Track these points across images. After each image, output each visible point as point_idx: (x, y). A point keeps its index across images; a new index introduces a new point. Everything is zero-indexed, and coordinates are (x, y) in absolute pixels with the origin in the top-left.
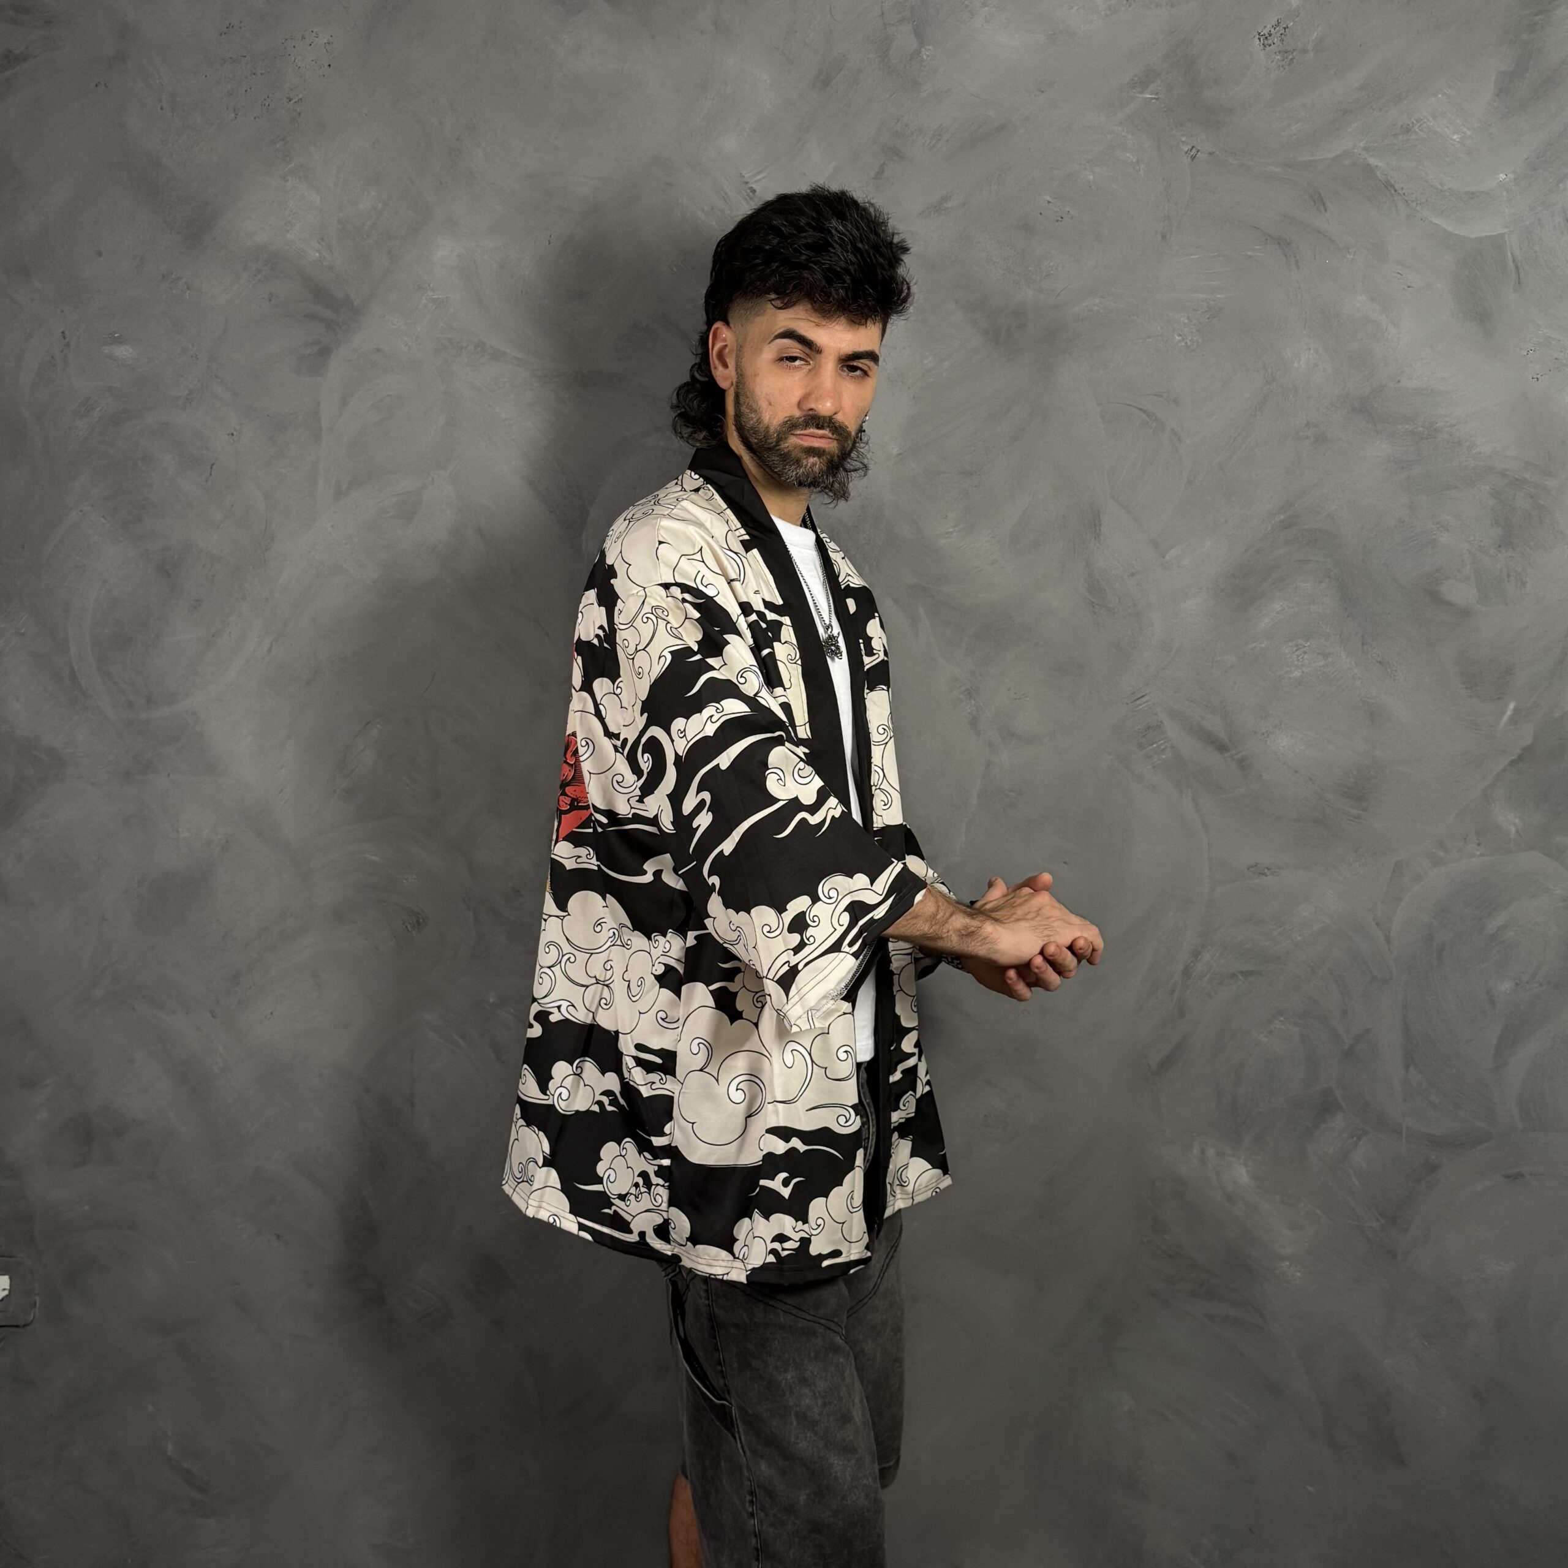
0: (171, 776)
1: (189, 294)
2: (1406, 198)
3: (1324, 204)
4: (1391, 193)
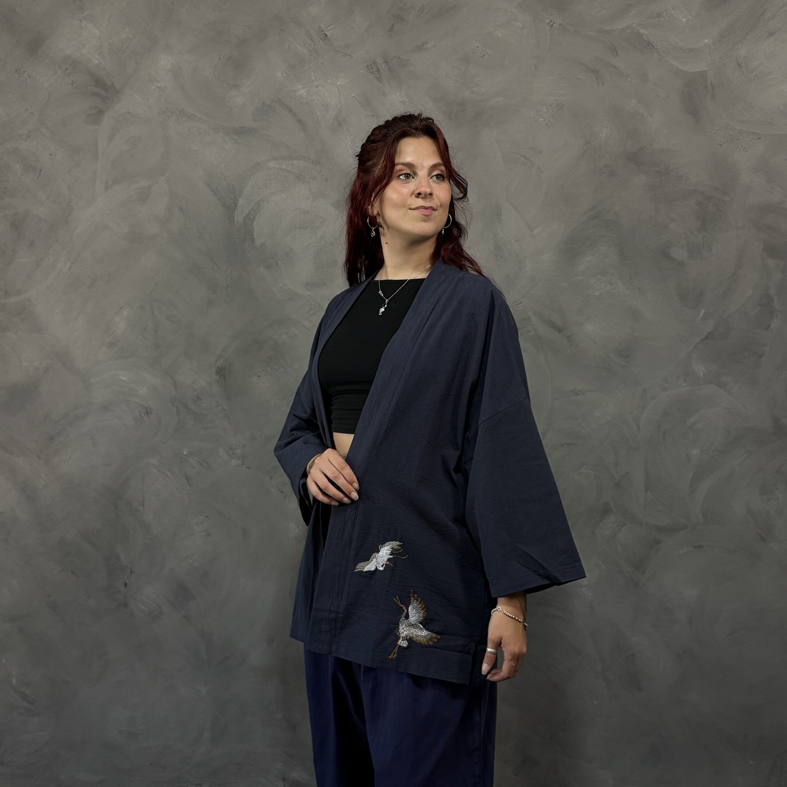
0: (18, 333)
1: (30, 81)
2: (659, 51)
3: (617, 52)
4: (651, 48)
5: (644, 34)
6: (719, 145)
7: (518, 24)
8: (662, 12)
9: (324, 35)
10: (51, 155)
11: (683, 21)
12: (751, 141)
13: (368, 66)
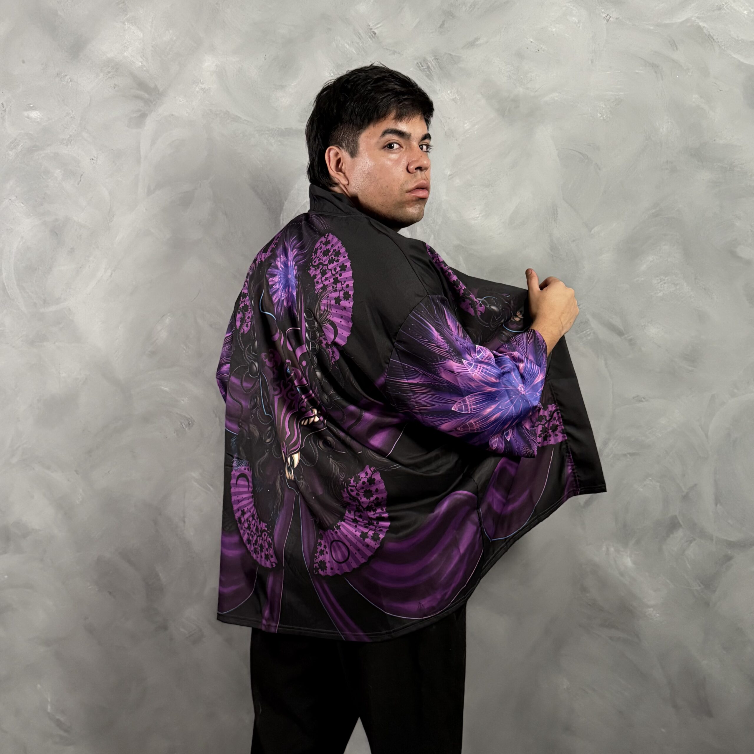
0: (56, 343)
1: (71, 84)
3: (676, 46)
4: (712, 42)
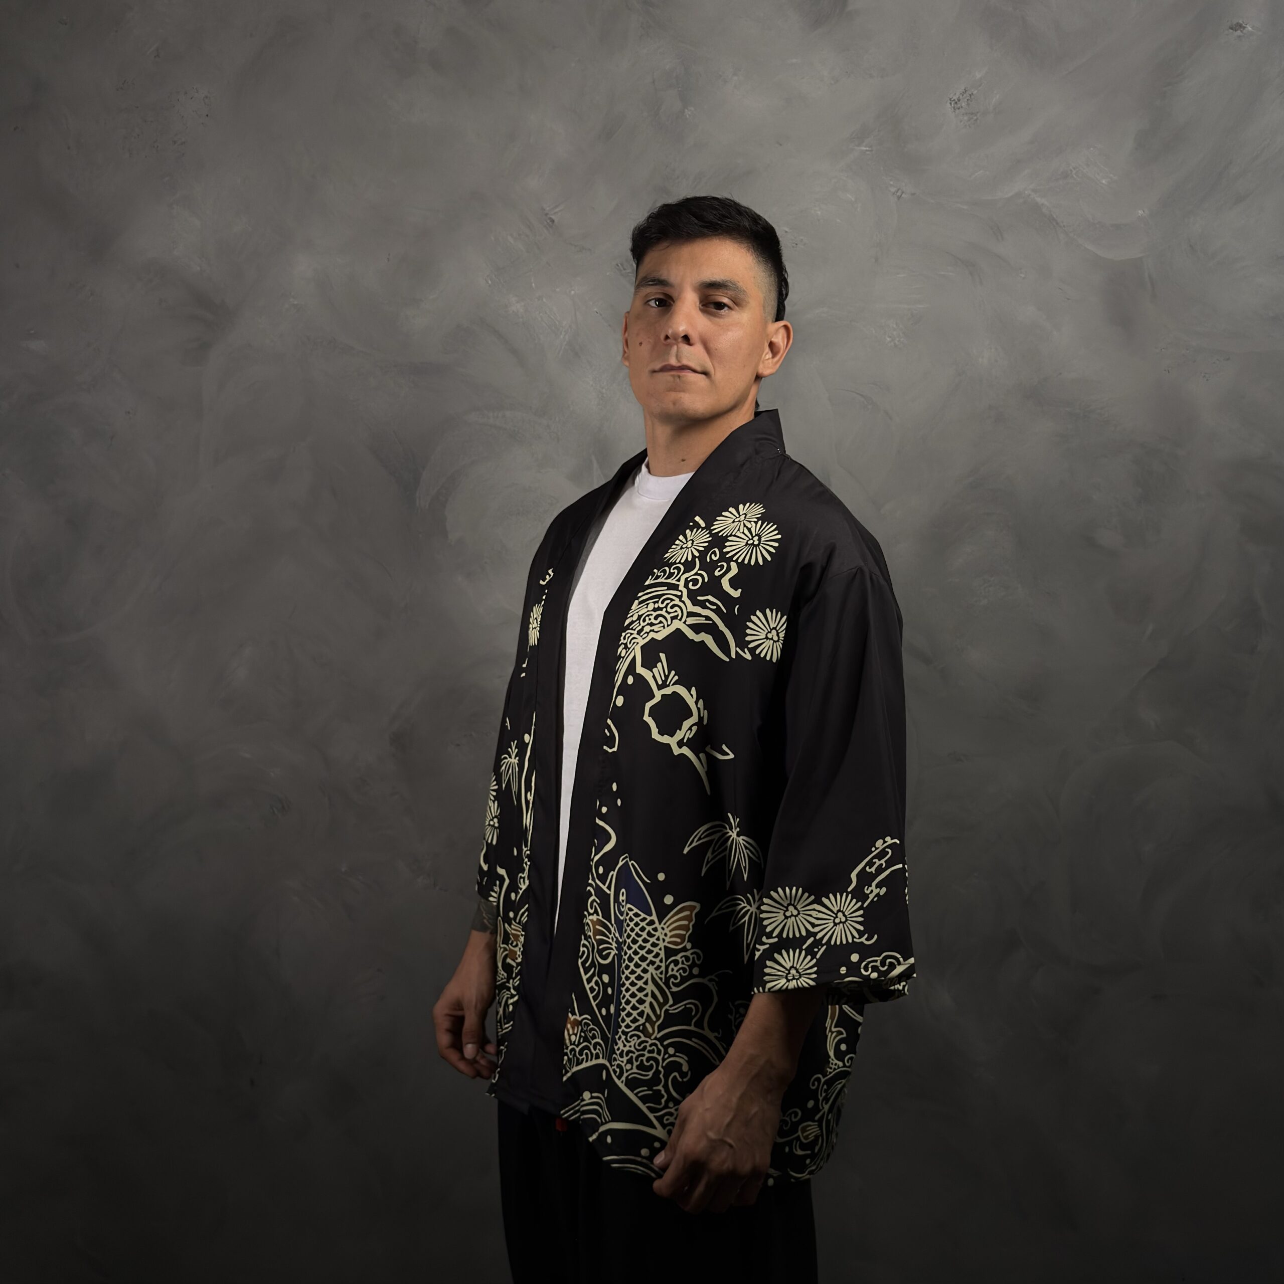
2: (1066, 230)
5: (1043, 204)
6: (1165, 370)
7: (848, 195)
8: (1071, 170)
9: (548, 221)
10: (129, 413)
11: (1103, 184)
12: (1214, 363)
13: (618, 266)
